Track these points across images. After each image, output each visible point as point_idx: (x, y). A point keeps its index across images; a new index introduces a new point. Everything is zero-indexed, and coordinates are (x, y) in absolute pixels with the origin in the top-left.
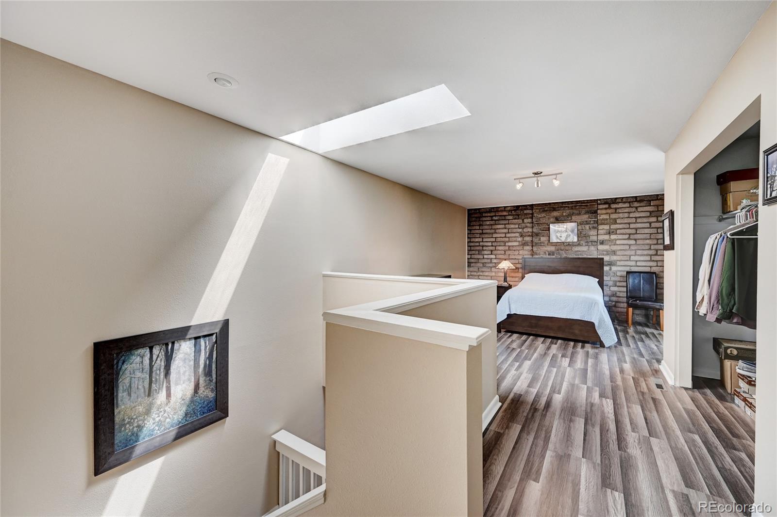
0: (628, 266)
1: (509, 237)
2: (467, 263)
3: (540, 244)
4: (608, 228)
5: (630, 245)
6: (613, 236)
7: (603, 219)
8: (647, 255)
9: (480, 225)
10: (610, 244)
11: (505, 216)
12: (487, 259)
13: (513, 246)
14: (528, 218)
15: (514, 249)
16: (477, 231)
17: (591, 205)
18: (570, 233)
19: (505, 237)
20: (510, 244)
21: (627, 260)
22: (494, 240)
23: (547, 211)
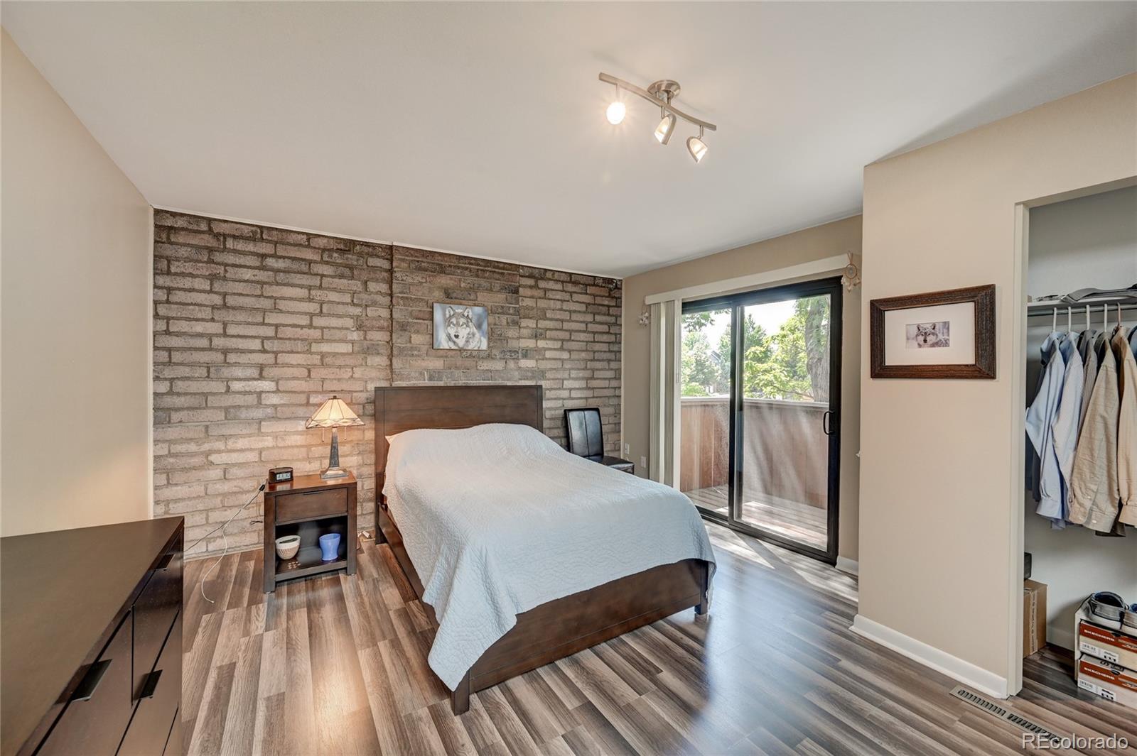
0: (559, 399)
1: (322, 328)
2: (151, 412)
3: (411, 352)
4: (534, 326)
5: (563, 360)
6: (542, 341)
7: (527, 308)
8: (583, 378)
9: (213, 278)
10: (537, 357)
11: (310, 262)
12: (245, 393)
13: (335, 355)
14: (377, 281)
15: (338, 362)
16: (201, 298)
17: (509, 274)
18: (475, 330)
19: (311, 326)
20: (325, 348)
21: (559, 389)
22: (270, 332)
23: (426, 270)
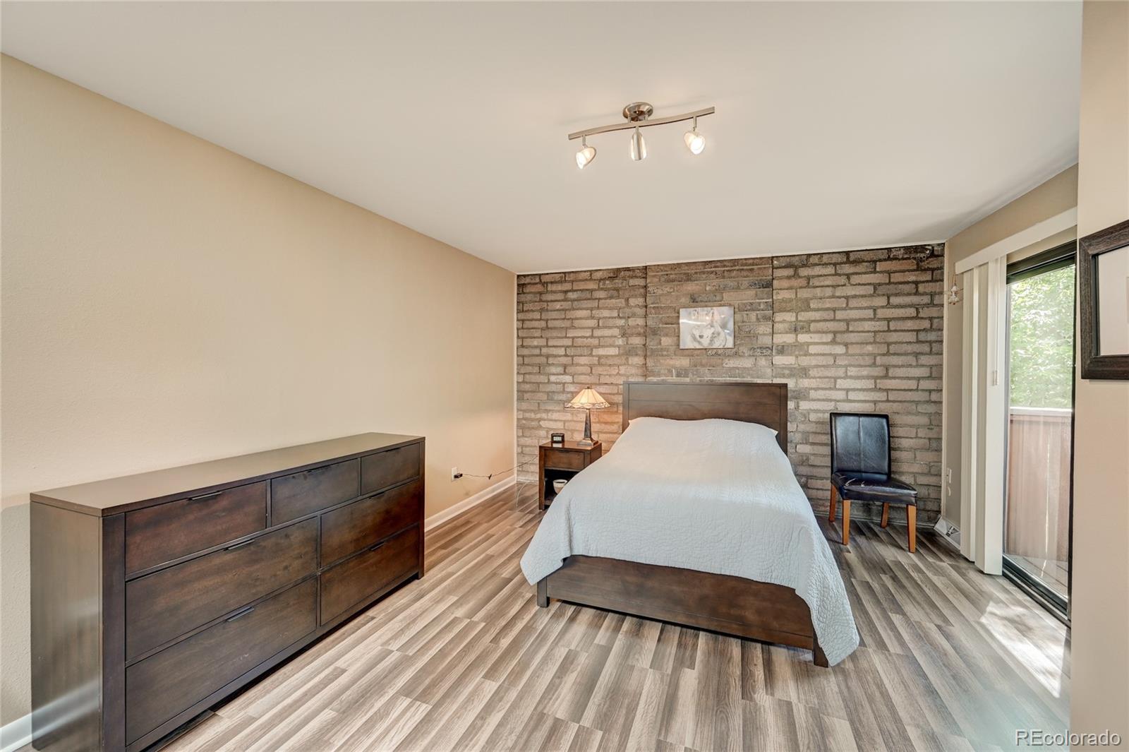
0: (831, 400)
1: (599, 337)
2: (515, 392)
3: (659, 353)
4: (794, 319)
5: (835, 356)
6: (804, 335)
7: (783, 300)
8: (868, 377)
9: (542, 310)
10: (797, 353)
11: (592, 291)
12: (556, 383)
13: (607, 357)
14: (636, 296)
15: (609, 362)
16: (536, 324)
17: (760, 268)
18: (720, 330)
19: (592, 337)
20: (601, 352)
21: (830, 389)
22: (569, 342)
23: (673, 281)
